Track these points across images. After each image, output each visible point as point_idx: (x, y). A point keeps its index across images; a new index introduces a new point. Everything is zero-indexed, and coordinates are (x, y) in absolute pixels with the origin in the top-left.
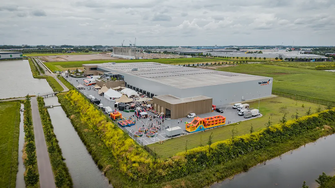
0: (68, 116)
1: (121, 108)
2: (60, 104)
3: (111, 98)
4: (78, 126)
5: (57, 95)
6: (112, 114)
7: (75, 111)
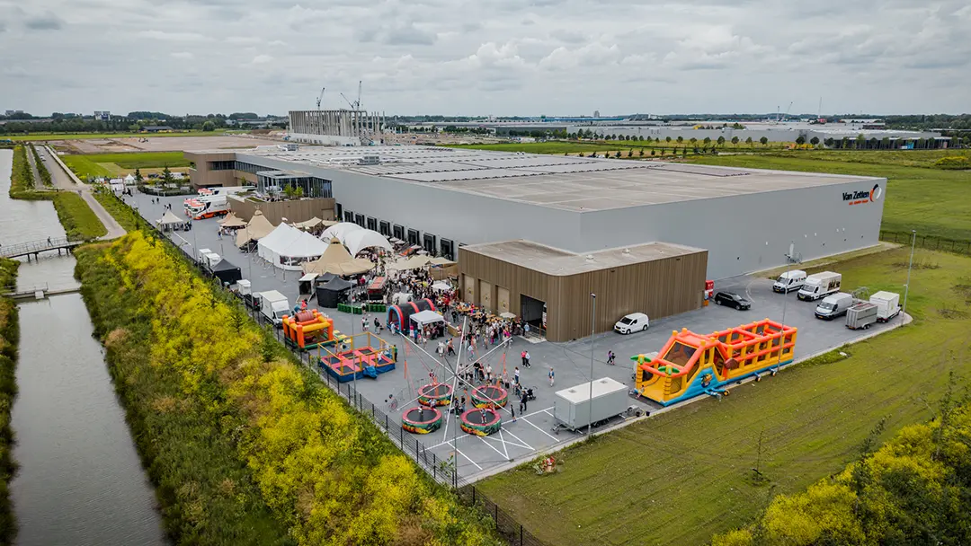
0: (97, 335)
1: (330, 296)
2: (78, 285)
3: (283, 260)
4: (131, 380)
5: (76, 250)
6: (289, 320)
7: (131, 311)
